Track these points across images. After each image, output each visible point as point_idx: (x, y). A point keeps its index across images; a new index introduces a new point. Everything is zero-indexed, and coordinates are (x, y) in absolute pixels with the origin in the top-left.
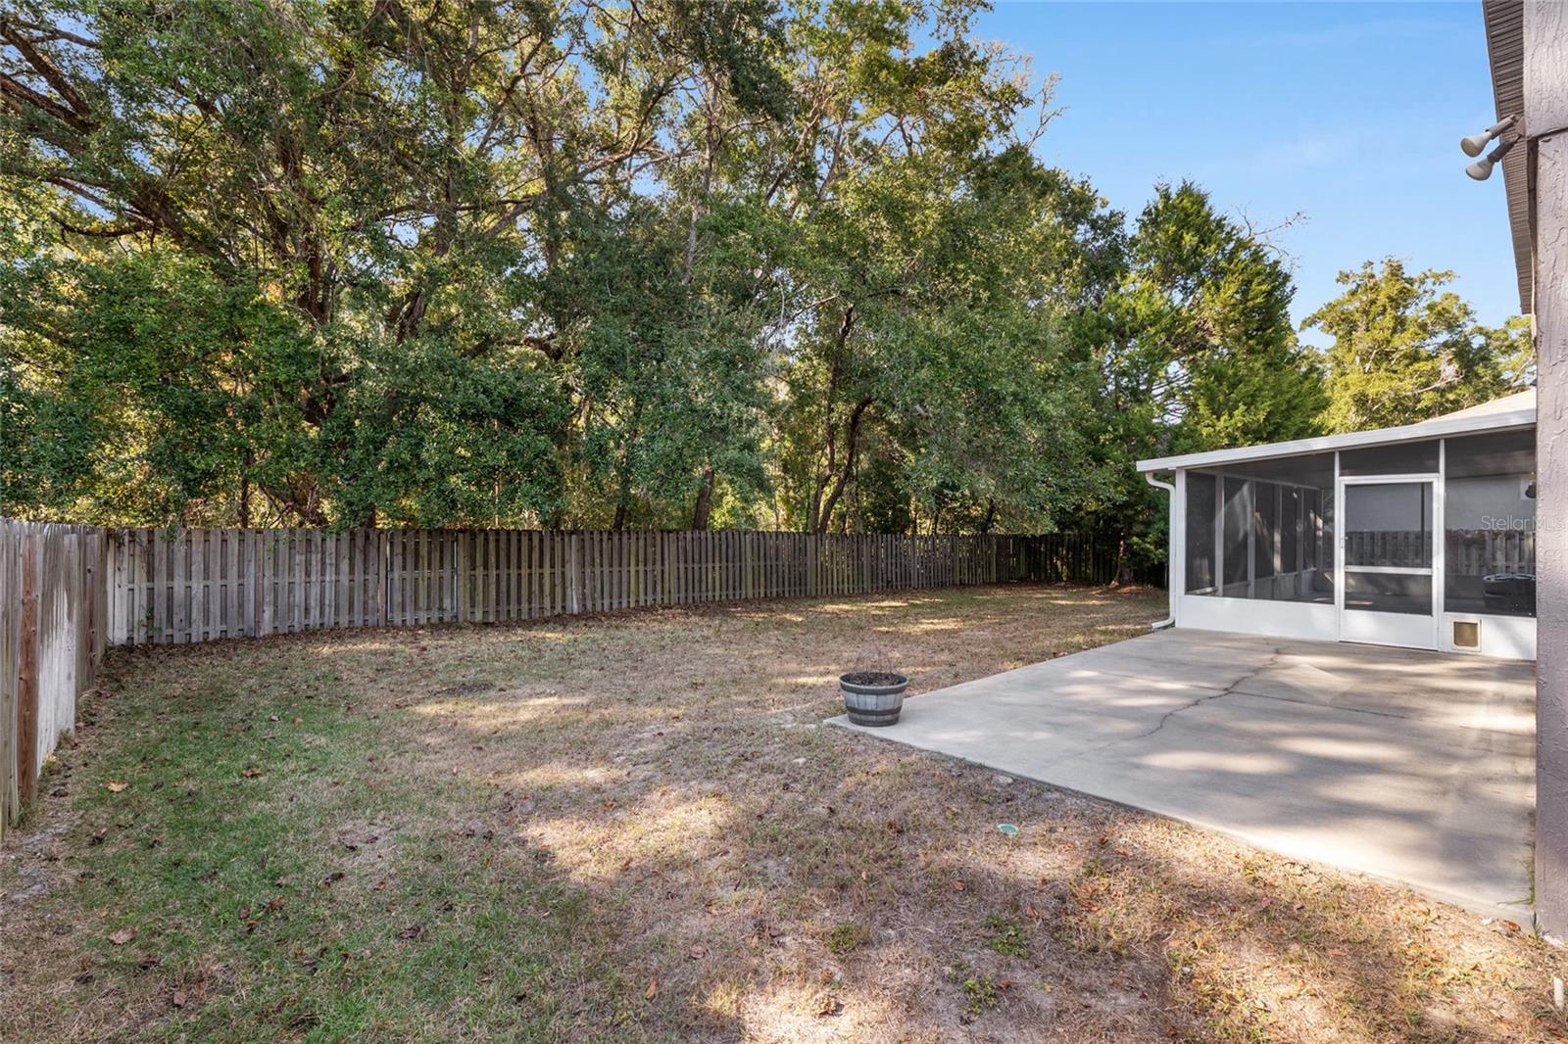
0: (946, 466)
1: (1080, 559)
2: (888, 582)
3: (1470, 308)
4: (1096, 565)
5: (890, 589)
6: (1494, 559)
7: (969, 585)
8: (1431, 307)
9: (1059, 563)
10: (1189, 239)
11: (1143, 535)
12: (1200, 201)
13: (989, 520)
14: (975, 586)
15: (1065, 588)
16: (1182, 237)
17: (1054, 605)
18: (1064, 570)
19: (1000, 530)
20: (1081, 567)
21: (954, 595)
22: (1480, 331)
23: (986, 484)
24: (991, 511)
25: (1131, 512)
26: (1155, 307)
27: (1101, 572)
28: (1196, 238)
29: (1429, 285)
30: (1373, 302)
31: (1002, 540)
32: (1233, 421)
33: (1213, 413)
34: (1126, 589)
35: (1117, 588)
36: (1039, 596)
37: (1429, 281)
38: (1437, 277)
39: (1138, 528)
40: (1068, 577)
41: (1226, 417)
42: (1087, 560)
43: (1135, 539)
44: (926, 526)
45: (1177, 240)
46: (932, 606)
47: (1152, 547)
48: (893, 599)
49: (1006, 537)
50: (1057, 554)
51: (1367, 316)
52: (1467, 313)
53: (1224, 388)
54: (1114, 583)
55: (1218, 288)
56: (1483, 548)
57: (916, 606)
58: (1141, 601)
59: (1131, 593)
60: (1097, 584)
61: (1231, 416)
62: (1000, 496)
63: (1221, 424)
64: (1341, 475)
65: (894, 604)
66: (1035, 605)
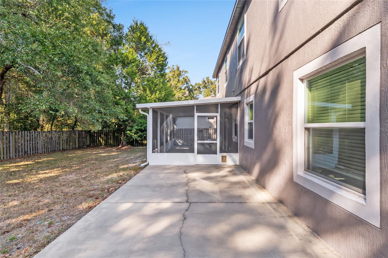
0: (52, 100)
1: (109, 138)
2: (25, 152)
3: (190, 80)
4: (114, 140)
5: (26, 155)
6: (204, 135)
7: (66, 150)
8: (184, 78)
9: (101, 140)
10: (143, 39)
11: (130, 130)
12: (146, 29)
13: (75, 125)
14: (69, 150)
15: (104, 148)
16: (141, 38)
17: (101, 156)
18: (103, 142)
19: (79, 128)
20: (109, 140)
21: (58, 155)
22: (191, 85)
23: (73, 110)
24: (76, 122)
25: (127, 123)
26: (134, 57)
27: (115, 142)
28: (145, 39)
29: (183, 73)
30: (174, 75)
31: (80, 132)
32: (156, 96)
33: (150, 93)
34: (124, 148)
35: (121, 147)
36: (95, 152)
37: (184, 72)
38: (185, 72)
39: (128, 128)
40: (104, 144)
41: (154, 94)
42: (111, 138)
43: (128, 132)
44: (47, 127)
45: (140, 38)
46: (48, 162)
47: (133, 134)
48: (27, 161)
49: (82, 131)
50: (101, 136)
51: (173, 78)
52: (189, 81)
53: (153, 86)
54: (120, 146)
55: (151, 56)
56: (202, 132)
57: (38, 163)
58: (129, 152)
59: (125, 149)
60: (114, 146)
61: (155, 94)
62: (80, 116)
63: (153, 96)
64: (196, 113)
65: (27, 163)
66: (94, 157)
